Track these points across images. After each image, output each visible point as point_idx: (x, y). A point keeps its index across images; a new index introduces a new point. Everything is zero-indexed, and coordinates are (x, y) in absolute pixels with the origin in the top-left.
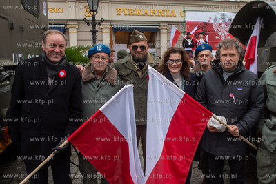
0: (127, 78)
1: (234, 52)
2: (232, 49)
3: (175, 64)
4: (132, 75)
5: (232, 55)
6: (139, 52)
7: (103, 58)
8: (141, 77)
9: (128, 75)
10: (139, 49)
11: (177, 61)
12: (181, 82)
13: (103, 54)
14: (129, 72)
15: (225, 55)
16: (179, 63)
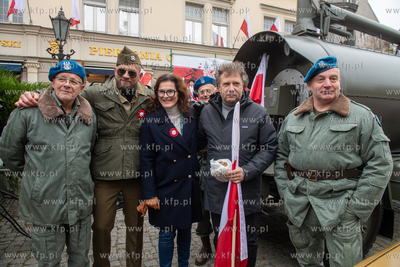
0: (109, 114)
1: (238, 79)
2: (236, 76)
3: (166, 96)
4: (115, 110)
5: (236, 84)
6: (126, 79)
7: (72, 81)
8: (129, 113)
9: (110, 110)
10: (126, 75)
11: (170, 91)
12: (179, 120)
13: (73, 76)
14: (111, 104)
15: (228, 84)
16: (172, 94)
